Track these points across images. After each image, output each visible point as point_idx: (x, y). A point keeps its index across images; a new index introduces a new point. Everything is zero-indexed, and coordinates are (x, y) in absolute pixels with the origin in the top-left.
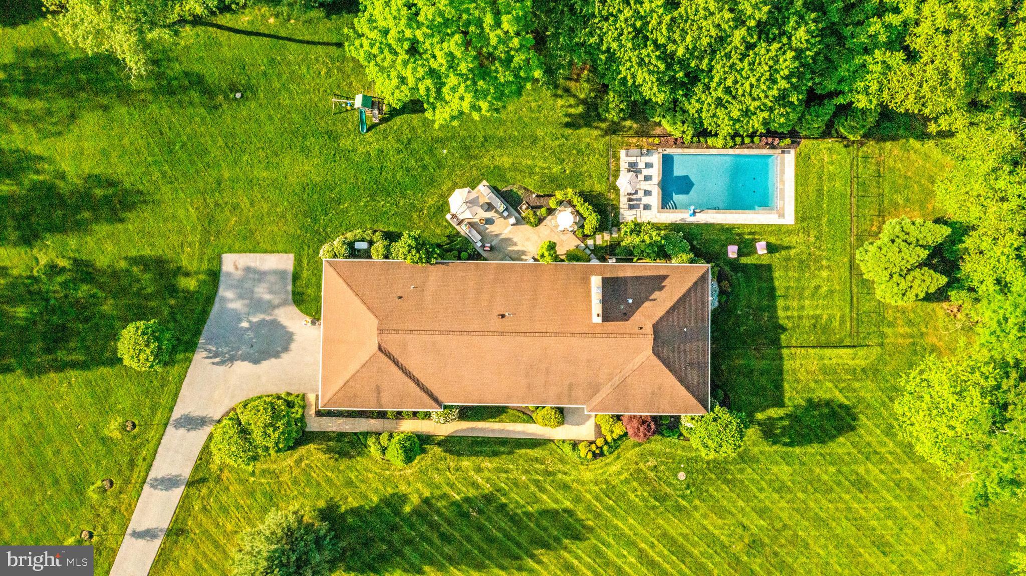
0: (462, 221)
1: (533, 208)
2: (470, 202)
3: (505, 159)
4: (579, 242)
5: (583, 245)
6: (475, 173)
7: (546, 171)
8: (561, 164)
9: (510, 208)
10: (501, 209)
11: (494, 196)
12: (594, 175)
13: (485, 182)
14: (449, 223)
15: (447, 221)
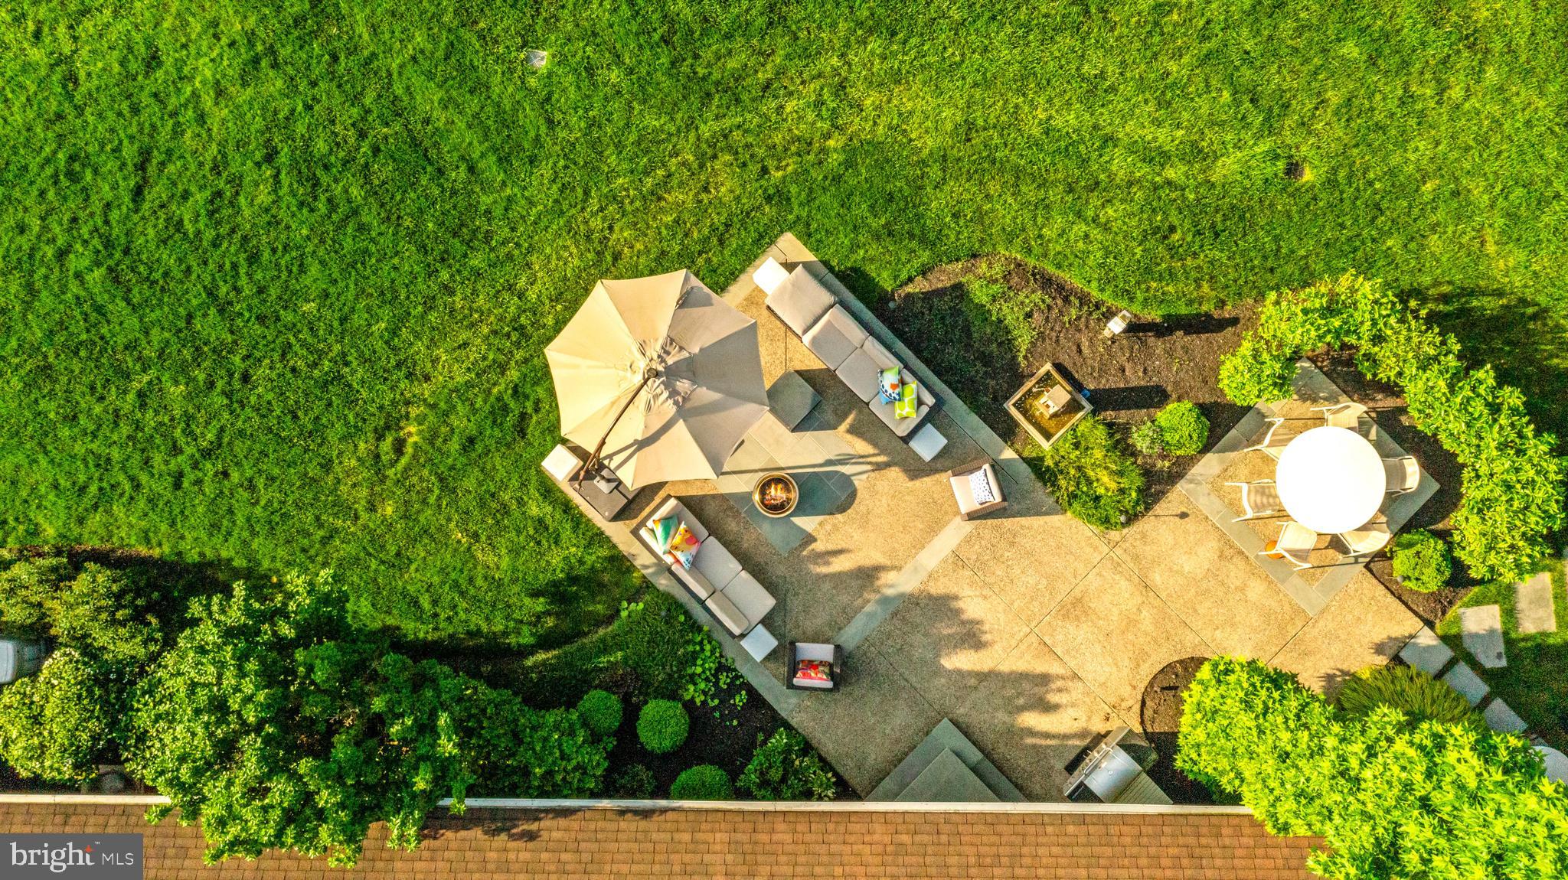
0: (649, 491)
1: (1101, 401)
2: (690, 369)
3: (916, 99)
4: (1405, 624)
5: (1427, 638)
6: (726, 186)
7: (1174, 173)
8: (1269, 127)
9: (956, 404)
10: (906, 412)
11: (855, 333)
12: (1477, 191)
13: (790, 244)
14: (567, 507)
15: (548, 490)
